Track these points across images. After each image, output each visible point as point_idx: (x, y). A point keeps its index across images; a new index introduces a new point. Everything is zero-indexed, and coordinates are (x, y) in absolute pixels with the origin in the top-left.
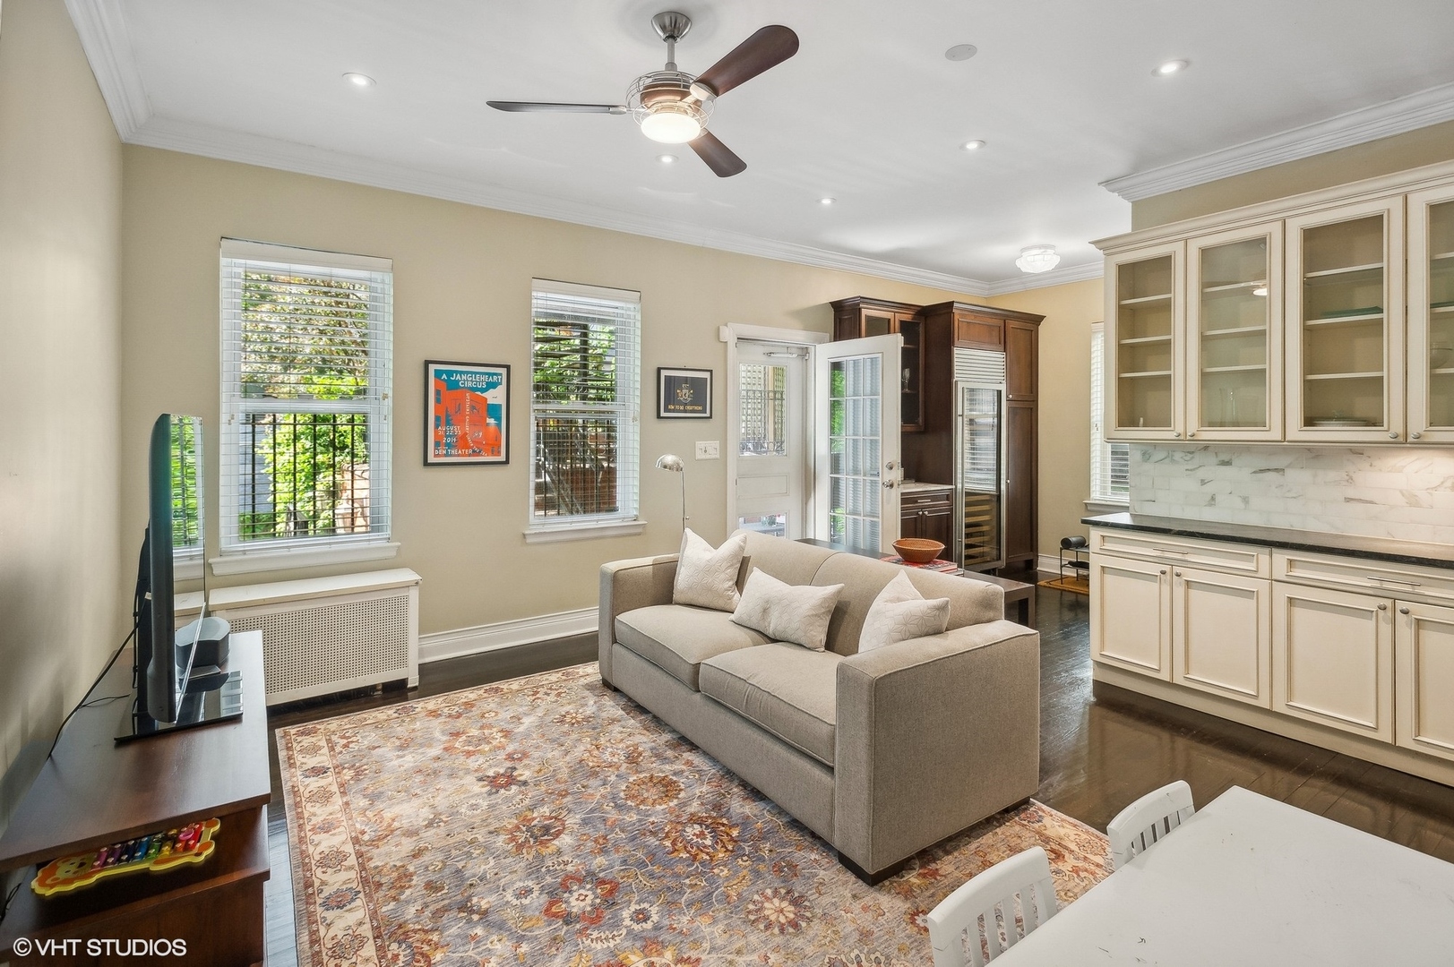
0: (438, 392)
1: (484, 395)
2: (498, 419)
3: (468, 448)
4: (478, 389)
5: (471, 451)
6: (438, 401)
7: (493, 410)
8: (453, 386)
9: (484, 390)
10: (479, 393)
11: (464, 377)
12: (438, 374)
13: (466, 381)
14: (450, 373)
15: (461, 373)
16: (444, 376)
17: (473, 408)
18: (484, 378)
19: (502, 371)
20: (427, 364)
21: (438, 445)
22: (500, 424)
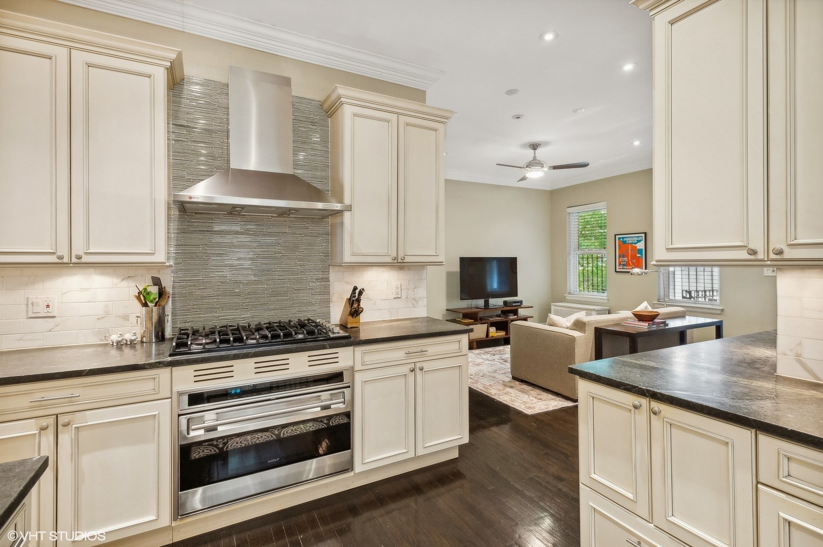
0: (619, 246)
1: (636, 245)
2: (642, 254)
3: (630, 266)
4: (633, 243)
5: (631, 267)
6: (619, 248)
7: (640, 251)
8: (625, 242)
9: (635, 244)
10: (634, 245)
11: (628, 239)
12: (619, 238)
13: (629, 240)
14: (623, 238)
15: (627, 237)
16: (621, 240)
17: (632, 250)
18: (636, 239)
19: (643, 235)
20: (615, 235)
21: (620, 264)
22: (642, 257)
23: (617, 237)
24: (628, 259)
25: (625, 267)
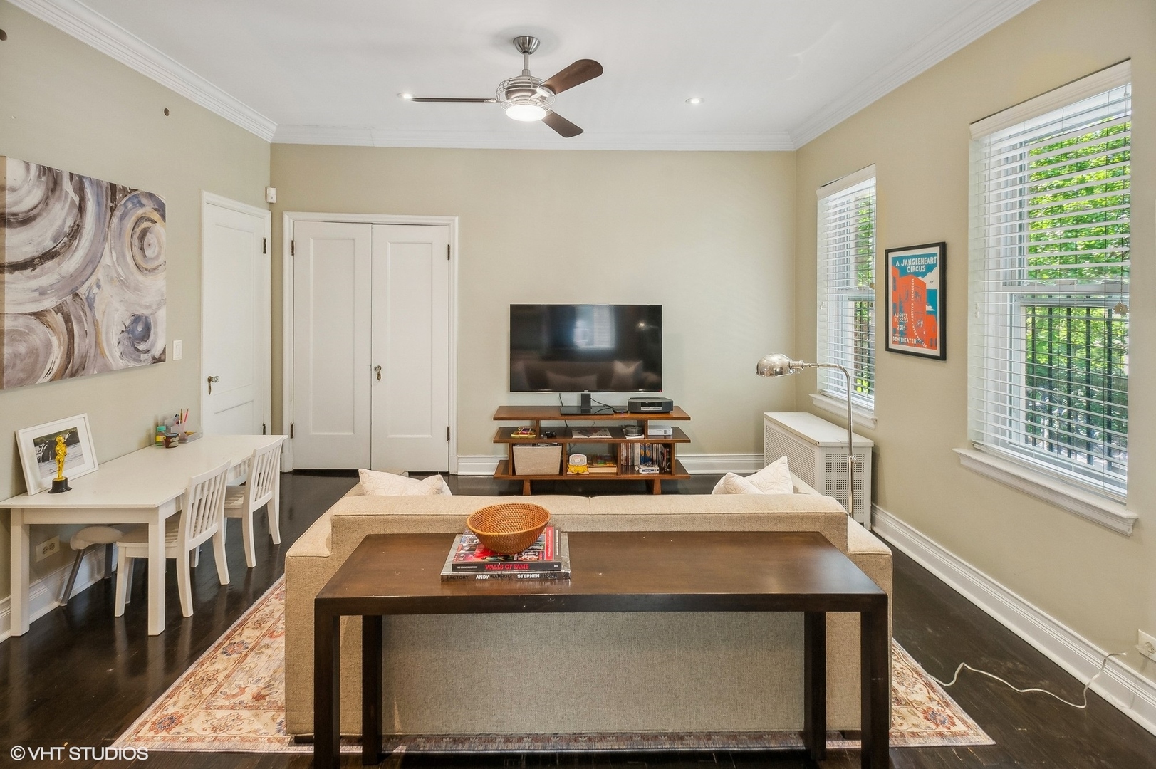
0: (894, 280)
1: (923, 280)
2: (935, 306)
3: (912, 336)
4: (919, 274)
5: (915, 340)
6: (894, 289)
7: (932, 296)
8: (904, 272)
9: (924, 274)
10: (920, 278)
11: (910, 262)
12: (894, 261)
13: (912, 266)
14: (901, 259)
15: (909, 258)
16: (898, 264)
17: (916, 294)
18: (924, 261)
19: (937, 250)
20: (887, 252)
21: (895, 331)
22: (936, 313)
23: (891, 255)
24: (909, 316)
25: (904, 340)
